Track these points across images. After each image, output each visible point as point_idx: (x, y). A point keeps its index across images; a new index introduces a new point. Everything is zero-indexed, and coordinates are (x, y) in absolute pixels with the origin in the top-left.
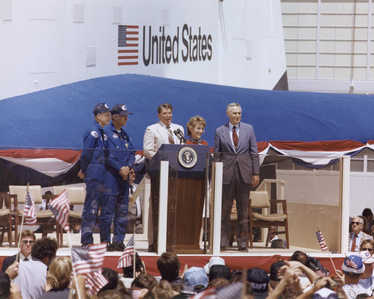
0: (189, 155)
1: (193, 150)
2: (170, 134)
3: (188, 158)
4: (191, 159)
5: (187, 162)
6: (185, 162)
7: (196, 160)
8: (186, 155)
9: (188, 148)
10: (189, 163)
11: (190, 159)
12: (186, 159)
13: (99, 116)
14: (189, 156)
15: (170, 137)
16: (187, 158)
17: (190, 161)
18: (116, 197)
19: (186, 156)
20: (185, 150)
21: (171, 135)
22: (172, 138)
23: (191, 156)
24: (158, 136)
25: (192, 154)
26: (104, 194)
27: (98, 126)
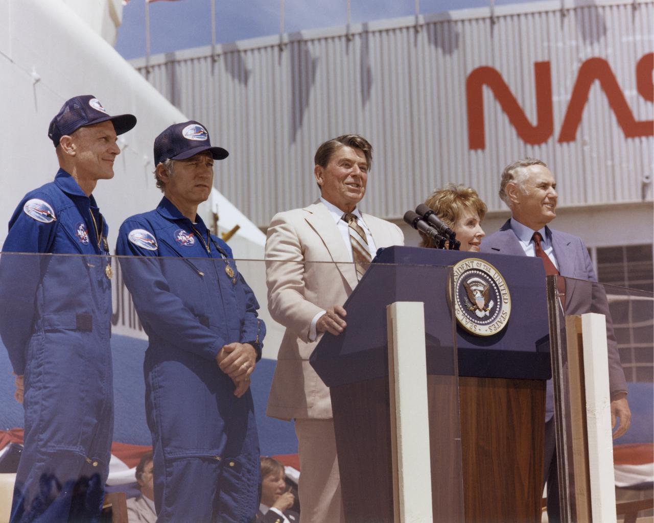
0: (481, 288)
1: (493, 272)
2: (358, 238)
3: (480, 301)
4: (491, 304)
5: (480, 314)
6: (472, 314)
7: (506, 308)
8: (474, 288)
9: (475, 262)
10: (486, 318)
11: (486, 305)
12: (474, 304)
13: (69, 145)
14: (481, 292)
15: (359, 248)
16: (477, 301)
17: (488, 313)
18: (214, 466)
19: (472, 291)
20: (465, 268)
21: (362, 242)
22: (364, 250)
23: (491, 294)
24: (312, 240)
25: (491, 285)
26: (169, 456)
27: (68, 186)
